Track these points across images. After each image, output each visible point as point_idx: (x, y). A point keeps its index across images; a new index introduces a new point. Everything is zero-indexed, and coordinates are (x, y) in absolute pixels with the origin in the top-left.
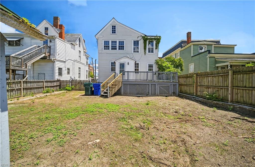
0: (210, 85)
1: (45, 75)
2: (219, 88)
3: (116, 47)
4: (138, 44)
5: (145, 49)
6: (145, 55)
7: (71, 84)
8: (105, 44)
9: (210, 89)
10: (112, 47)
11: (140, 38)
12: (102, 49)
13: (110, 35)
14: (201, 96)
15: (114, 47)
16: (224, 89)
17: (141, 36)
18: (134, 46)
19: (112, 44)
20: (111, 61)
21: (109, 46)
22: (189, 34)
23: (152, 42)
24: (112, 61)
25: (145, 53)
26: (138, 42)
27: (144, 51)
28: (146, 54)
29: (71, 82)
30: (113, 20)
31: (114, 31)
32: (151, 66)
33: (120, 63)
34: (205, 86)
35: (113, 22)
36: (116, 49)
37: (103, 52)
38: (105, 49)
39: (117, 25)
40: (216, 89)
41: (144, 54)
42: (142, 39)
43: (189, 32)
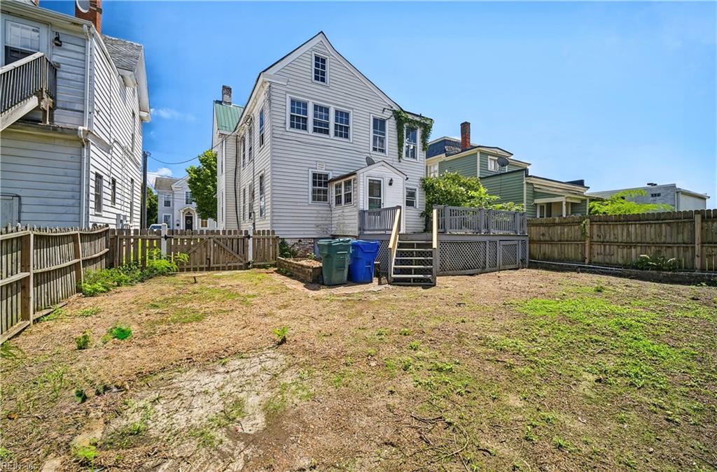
0: (633, 241)
1: (20, 204)
2: (662, 247)
3: (327, 125)
4: (383, 128)
5: (400, 145)
6: (400, 162)
7: (169, 245)
8: (293, 110)
9: (633, 250)
10: (315, 122)
11: (388, 114)
12: (285, 123)
13: (309, 85)
14: (607, 263)
15: (320, 124)
16: (675, 249)
17: (390, 108)
18: (374, 132)
19: (315, 115)
20: (312, 168)
21: (305, 120)
22: (465, 127)
23: (414, 130)
24: (316, 169)
25: (400, 156)
26: (383, 122)
27: (397, 151)
28: (402, 161)
29: (166, 238)
30: (320, 38)
31: (320, 76)
32: (411, 194)
33: (371, 178)
34: (617, 242)
35: (318, 45)
36: (327, 132)
37: (286, 133)
38: (292, 126)
39: (331, 57)
40: (653, 248)
41: (398, 160)
42: (393, 118)
43: (466, 123)
